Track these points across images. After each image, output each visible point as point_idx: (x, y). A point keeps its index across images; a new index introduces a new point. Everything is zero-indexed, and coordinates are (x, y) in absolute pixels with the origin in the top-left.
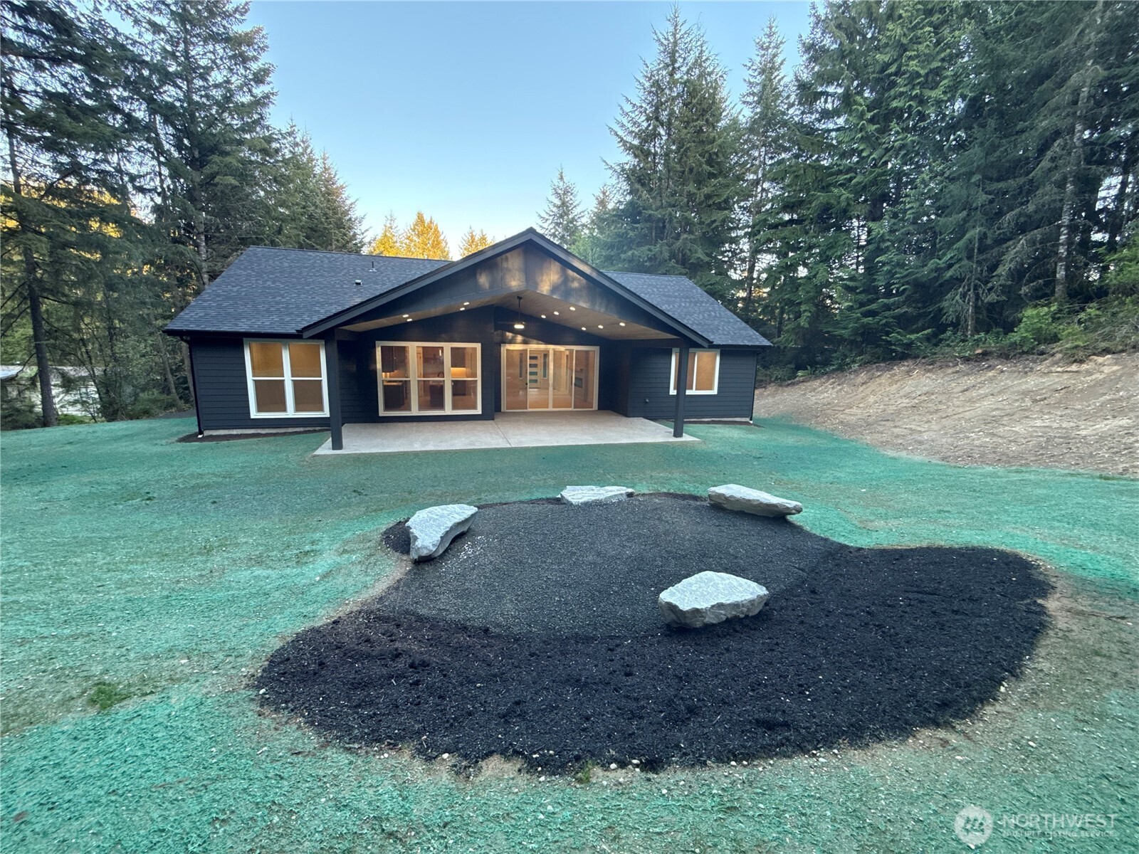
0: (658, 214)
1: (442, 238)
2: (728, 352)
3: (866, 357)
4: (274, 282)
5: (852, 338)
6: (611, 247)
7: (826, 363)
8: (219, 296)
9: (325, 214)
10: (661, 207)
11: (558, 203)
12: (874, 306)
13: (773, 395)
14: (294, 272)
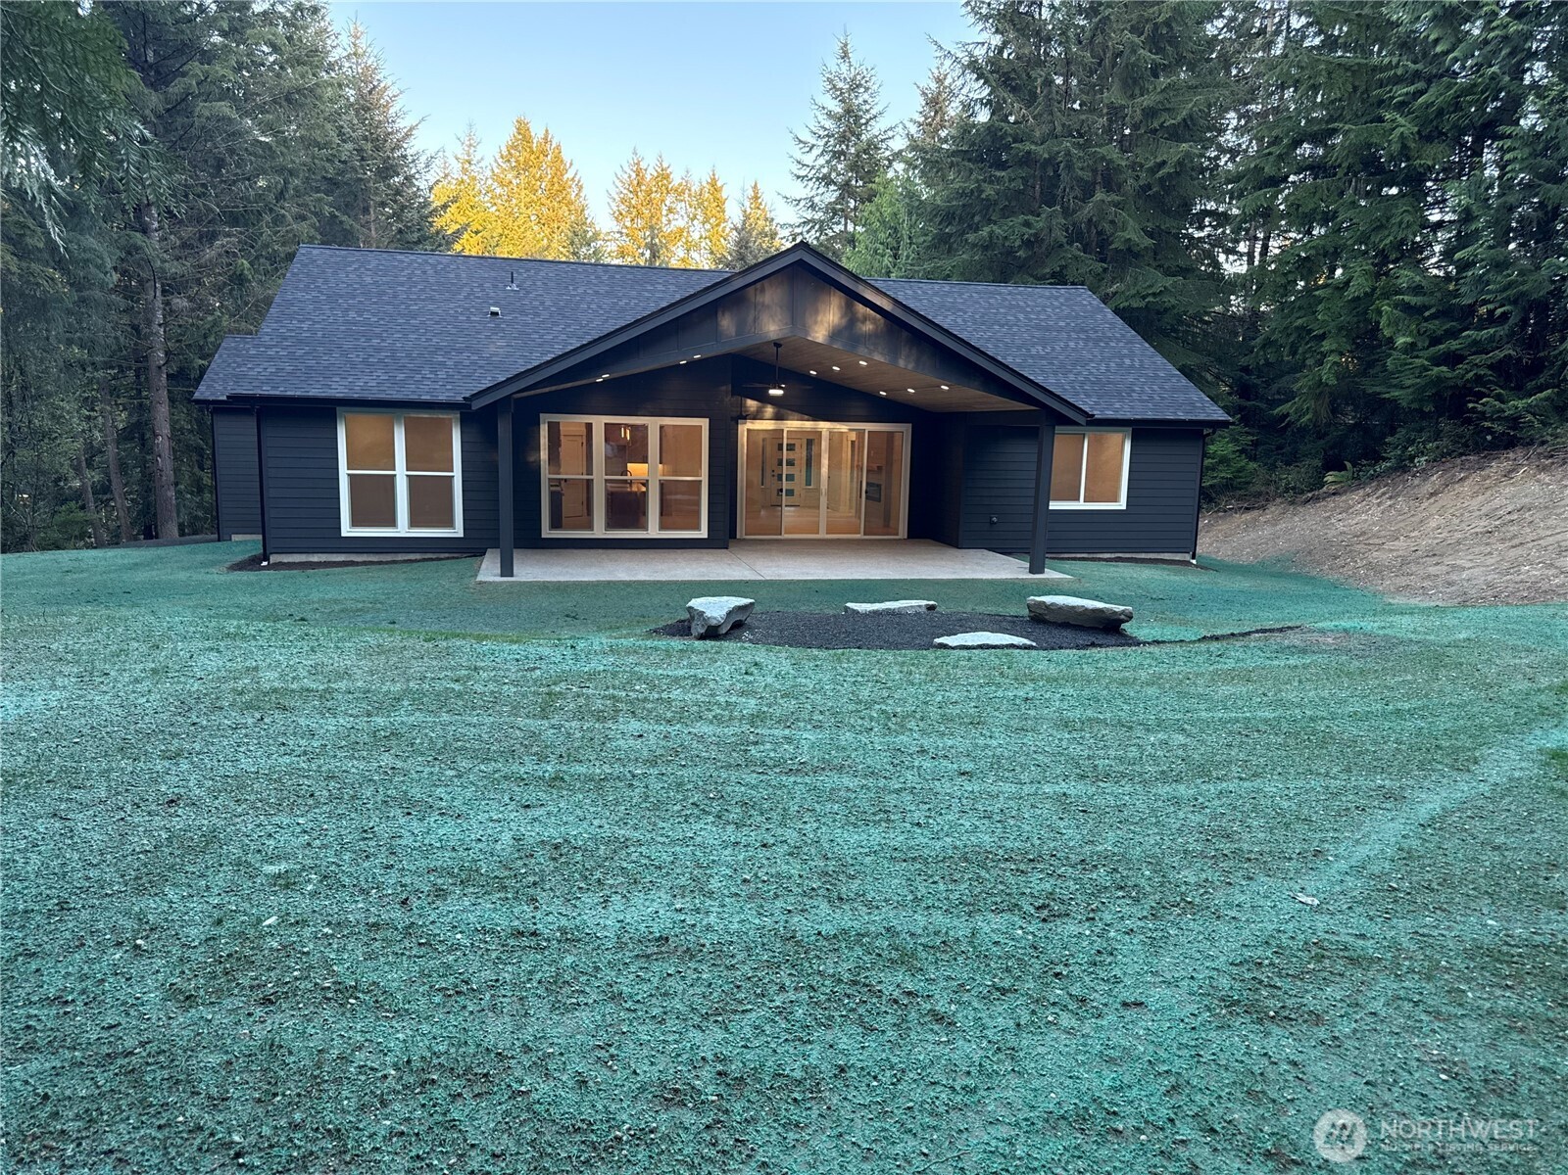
0: (1042, 152)
1: (569, 175)
2: (1145, 432)
3: (1445, 443)
4: (360, 313)
5: (1414, 406)
6: (949, 217)
7: (1377, 458)
8: (285, 339)
9: (360, 150)
10: (1052, 135)
11: (837, 108)
12: (1454, 345)
13: (1274, 523)
14: (384, 293)
